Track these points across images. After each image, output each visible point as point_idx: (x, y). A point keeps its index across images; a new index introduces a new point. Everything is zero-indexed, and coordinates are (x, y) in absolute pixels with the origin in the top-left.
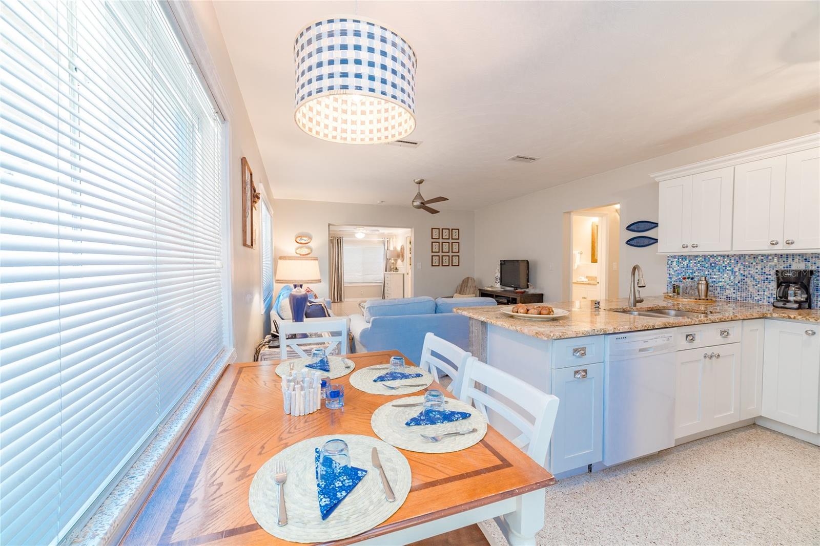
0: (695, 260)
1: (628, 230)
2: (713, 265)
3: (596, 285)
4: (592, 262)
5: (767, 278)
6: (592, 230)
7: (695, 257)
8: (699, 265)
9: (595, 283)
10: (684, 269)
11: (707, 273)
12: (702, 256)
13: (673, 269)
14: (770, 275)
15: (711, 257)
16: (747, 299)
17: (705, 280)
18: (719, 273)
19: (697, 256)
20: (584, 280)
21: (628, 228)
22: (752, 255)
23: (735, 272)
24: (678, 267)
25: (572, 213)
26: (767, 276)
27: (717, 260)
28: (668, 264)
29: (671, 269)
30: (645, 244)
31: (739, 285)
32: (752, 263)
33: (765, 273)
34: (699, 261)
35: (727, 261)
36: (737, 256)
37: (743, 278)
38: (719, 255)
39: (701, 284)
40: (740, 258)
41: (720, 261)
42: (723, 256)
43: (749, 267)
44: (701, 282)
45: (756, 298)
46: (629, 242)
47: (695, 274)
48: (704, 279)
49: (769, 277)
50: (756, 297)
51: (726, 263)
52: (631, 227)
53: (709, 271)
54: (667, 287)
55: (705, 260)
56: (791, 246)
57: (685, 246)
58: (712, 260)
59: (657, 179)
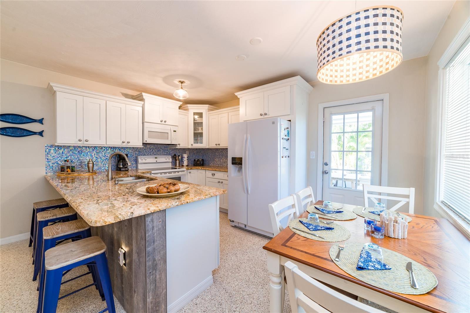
0: (68, 149)
2: (80, 152)
5: (107, 158)
7: (68, 147)
8: (71, 152)
10: (60, 155)
11: (76, 157)
12: (73, 146)
13: (51, 155)
15: (79, 147)
18: (84, 157)
19: (69, 147)
22: (100, 147)
24: (55, 154)
26: (107, 157)
27: (83, 149)
28: (46, 152)
29: (49, 155)
34: (71, 150)
36: (93, 147)
38: (84, 146)
41: (84, 150)
42: (86, 147)
44: (89, 162)
47: (68, 158)
51: (87, 151)
53: (78, 156)
54: (45, 168)
55: (75, 149)
56: (129, 144)
57: (81, 140)
58: (79, 149)
59: (55, 89)
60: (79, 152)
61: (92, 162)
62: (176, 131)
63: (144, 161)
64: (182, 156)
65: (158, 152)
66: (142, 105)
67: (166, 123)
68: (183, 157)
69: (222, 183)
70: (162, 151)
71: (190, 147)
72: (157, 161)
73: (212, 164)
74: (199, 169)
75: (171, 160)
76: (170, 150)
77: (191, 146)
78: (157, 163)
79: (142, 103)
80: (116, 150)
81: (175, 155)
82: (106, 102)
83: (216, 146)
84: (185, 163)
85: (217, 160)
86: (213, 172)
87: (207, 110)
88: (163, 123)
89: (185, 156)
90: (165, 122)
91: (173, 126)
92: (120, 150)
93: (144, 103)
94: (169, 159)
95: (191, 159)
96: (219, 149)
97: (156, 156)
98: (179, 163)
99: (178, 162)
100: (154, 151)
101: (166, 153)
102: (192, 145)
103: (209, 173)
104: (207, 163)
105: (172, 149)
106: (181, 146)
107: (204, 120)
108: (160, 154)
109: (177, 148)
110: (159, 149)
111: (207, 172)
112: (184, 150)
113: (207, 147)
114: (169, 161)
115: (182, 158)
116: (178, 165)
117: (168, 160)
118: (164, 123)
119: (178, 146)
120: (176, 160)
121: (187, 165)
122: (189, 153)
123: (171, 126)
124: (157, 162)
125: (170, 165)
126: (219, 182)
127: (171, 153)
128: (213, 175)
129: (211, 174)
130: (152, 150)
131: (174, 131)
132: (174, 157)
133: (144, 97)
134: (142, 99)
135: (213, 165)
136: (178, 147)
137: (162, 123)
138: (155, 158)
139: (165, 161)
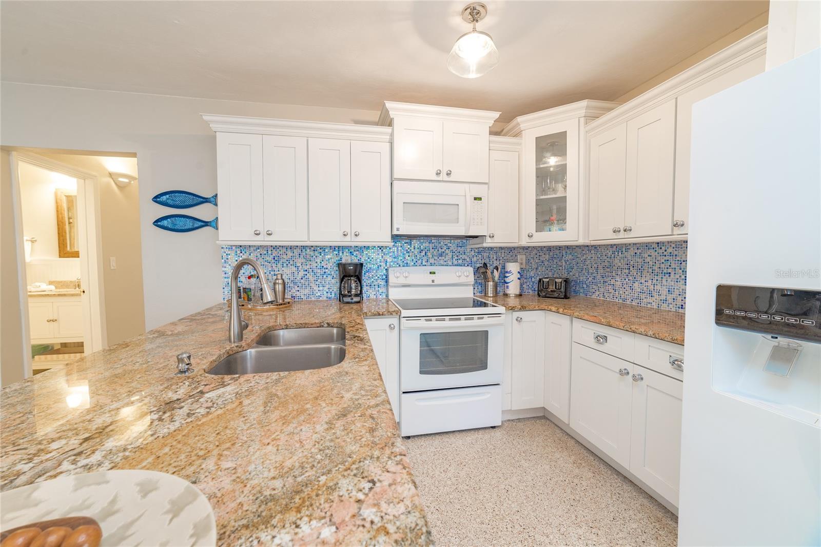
0: (257, 253)
1: (155, 201)
3: (80, 295)
4: (60, 257)
6: (57, 202)
7: (256, 248)
8: (261, 258)
9: (77, 291)
11: (270, 269)
13: (230, 265)
14: (327, 269)
16: (310, 296)
17: (282, 279)
18: (283, 269)
19: (258, 248)
20: (45, 287)
21: (156, 199)
23: (298, 267)
25: (14, 153)
27: (280, 252)
28: (222, 258)
30: (186, 227)
31: (302, 281)
32: (312, 257)
33: (323, 267)
34: (261, 254)
35: (290, 254)
37: (305, 273)
39: (278, 284)
40: (302, 251)
41: (283, 255)
43: (310, 261)
44: (277, 281)
45: (317, 295)
46: (157, 223)
48: (280, 278)
49: (326, 270)
50: (317, 293)
51: (289, 256)
52: (164, 198)
54: (227, 291)
55: (268, 253)
56: (358, 239)
57: (258, 232)
58: (275, 253)
59: (214, 127)
60: (274, 259)
61: (280, 281)
62: (480, 199)
63: (402, 281)
64: (504, 267)
65: (440, 258)
66: (388, 137)
67: (452, 178)
68: (507, 272)
69: (638, 378)
70: (450, 255)
71: (525, 242)
72: (433, 281)
73: (597, 293)
74: (550, 310)
75: (471, 279)
76: (473, 253)
77: (528, 240)
78: (433, 284)
79: (388, 130)
80: (343, 253)
81: (485, 265)
82: (308, 140)
83: (614, 236)
84: (513, 288)
85: (618, 283)
86: (602, 330)
87: (582, 120)
88: (443, 176)
89: (513, 268)
90: (448, 174)
91: (472, 185)
92: (351, 252)
93: (393, 129)
94: (467, 275)
95: (531, 278)
96: (627, 246)
97: (433, 269)
98: (496, 286)
99: (491, 284)
100: (431, 256)
101: (460, 262)
102: (530, 236)
103: (585, 331)
104: (581, 291)
105: (477, 251)
106: (496, 239)
107: (573, 158)
108: (445, 263)
109: (485, 245)
110: (443, 250)
111: (577, 324)
112: (511, 252)
113: (581, 241)
114: (466, 281)
115: (504, 274)
116: (490, 294)
117: (463, 280)
118: (446, 178)
119: (488, 240)
120: (486, 279)
121: (518, 293)
122: (528, 261)
123: (467, 186)
124: (436, 283)
125: (468, 293)
126: (624, 373)
127: (475, 259)
128: (601, 339)
129: (593, 336)
130: (424, 252)
131: (475, 199)
132: (482, 272)
133: (392, 114)
134: (386, 121)
135: (604, 296)
136: (488, 243)
137: (440, 178)
138: (431, 273)
139: (456, 281)
